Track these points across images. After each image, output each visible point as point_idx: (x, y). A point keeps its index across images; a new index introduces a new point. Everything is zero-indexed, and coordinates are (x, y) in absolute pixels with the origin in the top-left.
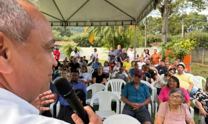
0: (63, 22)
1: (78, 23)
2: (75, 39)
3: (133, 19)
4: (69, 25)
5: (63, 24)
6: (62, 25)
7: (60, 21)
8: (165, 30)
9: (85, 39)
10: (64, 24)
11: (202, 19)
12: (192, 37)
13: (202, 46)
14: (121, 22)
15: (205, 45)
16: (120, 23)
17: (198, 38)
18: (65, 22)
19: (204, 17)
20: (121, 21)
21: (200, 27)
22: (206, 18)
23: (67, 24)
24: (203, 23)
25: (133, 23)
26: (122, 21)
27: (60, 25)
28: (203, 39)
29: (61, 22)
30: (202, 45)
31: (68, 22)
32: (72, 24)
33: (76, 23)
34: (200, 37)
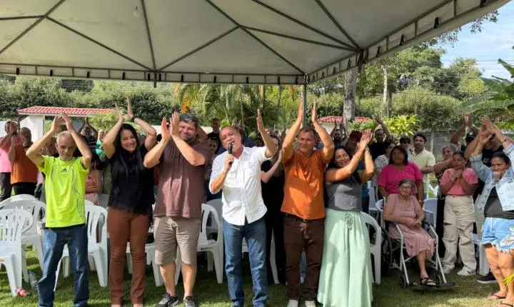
0: (151, 71)
1: (184, 75)
2: (109, 99)
3: (300, 73)
4: (163, 78)
5: (149, 75)
6: (149, 80)
7: (144, 69)
8: (352, 90)
9: (138, 101)
10: (152, 76)
11: (428, 59)
12: (407, 102)
13: (431, 126)
14: (276, 77)
15: (435, 123)
16: (275, 79)
17: (419, 107)
18: (155, 71)
19: (433, 55)
20: (276, 75)
21: (425, 78)
22: (439, 58)
23: (160, 75)
24: (432, 69)
25: (299, 81)
26: (279, 76)
27: (143, 78)
28: (431, 108)
29: (145, 72)
30: (428, 123)
31: (163, 72)
32: (170, 76)
33: (180, 75)
34: (426, 105)
